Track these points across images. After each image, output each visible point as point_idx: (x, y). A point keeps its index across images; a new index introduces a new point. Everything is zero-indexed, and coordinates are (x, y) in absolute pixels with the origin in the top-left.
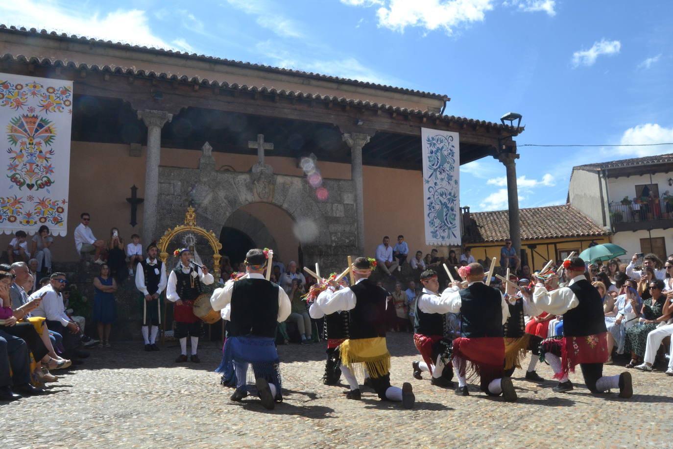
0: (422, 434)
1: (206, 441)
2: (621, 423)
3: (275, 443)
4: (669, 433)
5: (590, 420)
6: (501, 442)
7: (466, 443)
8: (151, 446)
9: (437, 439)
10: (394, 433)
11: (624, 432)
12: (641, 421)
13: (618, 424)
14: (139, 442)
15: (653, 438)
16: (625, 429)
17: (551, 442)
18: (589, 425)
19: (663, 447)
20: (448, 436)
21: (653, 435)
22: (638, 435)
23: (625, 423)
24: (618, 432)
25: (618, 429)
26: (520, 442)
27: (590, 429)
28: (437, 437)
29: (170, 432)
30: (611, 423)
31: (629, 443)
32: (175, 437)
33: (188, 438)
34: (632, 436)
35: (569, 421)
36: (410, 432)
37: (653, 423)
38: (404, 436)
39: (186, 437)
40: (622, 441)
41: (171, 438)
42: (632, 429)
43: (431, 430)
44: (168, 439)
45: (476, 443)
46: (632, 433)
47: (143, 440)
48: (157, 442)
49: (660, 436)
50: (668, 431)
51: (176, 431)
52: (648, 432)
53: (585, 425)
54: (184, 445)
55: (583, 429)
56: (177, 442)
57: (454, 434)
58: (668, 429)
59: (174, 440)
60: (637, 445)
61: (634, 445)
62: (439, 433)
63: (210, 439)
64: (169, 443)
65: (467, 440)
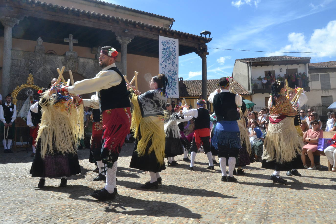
0: (151, 196)
1: (42, 203)
2: (243, 189)
3: (78, 203)
4: (263, 194)
5: (230, 188)
6: (187, 199)
7: (171, 200)
8: (12, 207)
9: (158, 198)
10: (137, 196)
11: (244, 193)
12: (253, 188)
13: (242, 190)
14: (6, 205)
15: (255, 196)
16: (244, 192)
17: (210, 199)
18: (229, 190)
19: (259, 200)
20: (163, 197)
21: (256, 194)
22: (249, 195)
23: (245, 189)
24: (241, 194)
25: (241, 192)
26: (196, 199)
27: (229, 192)
28: (158, 197)
29: (22, 199)
30: (239, 189)
31: (244, 198)
32: (25, 202)
33: (32, 202)
34: (247, 195)
35: (220, 188)
36: (145, 195)
37: (257, 189)
38: (142, 197)
39: (31, 201)
40: (242, 197)
41: (23, 202)
42: (248, 192)
43: (156, 194)
44: (21, 203)
45: (176, 200)
46: (247, 194)
47: (8, 204)
48: (16, 204)
49: (259, 195)
50: (263, 193)
51: (25, 198)
52: (254, 193)
53: (227, 190)
54: (30, 205)
55: (226, 192)
56: (27, 204)
57: (166, 196)
58: (263, 191)
59: (25, 203)
60: (248, 200)
61: (246, 199)
62: (159, 195)
63: (44, 202)
64: (22, 205)
65: (172, 199)
